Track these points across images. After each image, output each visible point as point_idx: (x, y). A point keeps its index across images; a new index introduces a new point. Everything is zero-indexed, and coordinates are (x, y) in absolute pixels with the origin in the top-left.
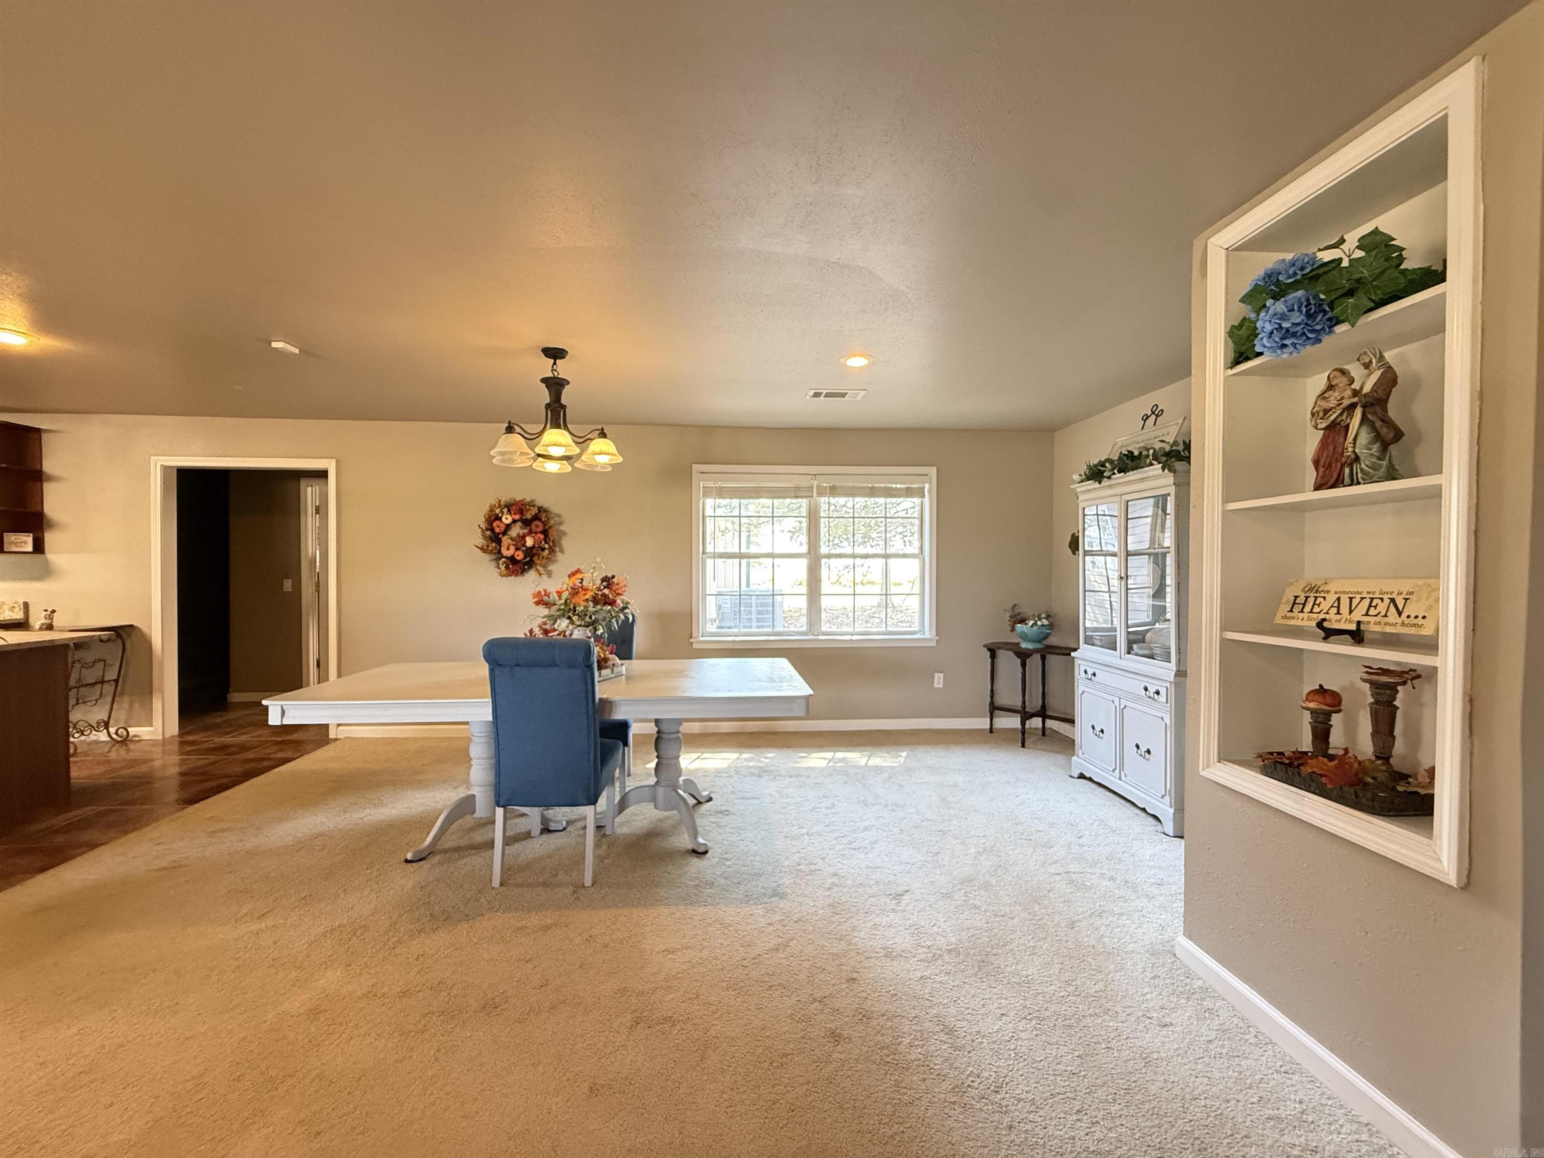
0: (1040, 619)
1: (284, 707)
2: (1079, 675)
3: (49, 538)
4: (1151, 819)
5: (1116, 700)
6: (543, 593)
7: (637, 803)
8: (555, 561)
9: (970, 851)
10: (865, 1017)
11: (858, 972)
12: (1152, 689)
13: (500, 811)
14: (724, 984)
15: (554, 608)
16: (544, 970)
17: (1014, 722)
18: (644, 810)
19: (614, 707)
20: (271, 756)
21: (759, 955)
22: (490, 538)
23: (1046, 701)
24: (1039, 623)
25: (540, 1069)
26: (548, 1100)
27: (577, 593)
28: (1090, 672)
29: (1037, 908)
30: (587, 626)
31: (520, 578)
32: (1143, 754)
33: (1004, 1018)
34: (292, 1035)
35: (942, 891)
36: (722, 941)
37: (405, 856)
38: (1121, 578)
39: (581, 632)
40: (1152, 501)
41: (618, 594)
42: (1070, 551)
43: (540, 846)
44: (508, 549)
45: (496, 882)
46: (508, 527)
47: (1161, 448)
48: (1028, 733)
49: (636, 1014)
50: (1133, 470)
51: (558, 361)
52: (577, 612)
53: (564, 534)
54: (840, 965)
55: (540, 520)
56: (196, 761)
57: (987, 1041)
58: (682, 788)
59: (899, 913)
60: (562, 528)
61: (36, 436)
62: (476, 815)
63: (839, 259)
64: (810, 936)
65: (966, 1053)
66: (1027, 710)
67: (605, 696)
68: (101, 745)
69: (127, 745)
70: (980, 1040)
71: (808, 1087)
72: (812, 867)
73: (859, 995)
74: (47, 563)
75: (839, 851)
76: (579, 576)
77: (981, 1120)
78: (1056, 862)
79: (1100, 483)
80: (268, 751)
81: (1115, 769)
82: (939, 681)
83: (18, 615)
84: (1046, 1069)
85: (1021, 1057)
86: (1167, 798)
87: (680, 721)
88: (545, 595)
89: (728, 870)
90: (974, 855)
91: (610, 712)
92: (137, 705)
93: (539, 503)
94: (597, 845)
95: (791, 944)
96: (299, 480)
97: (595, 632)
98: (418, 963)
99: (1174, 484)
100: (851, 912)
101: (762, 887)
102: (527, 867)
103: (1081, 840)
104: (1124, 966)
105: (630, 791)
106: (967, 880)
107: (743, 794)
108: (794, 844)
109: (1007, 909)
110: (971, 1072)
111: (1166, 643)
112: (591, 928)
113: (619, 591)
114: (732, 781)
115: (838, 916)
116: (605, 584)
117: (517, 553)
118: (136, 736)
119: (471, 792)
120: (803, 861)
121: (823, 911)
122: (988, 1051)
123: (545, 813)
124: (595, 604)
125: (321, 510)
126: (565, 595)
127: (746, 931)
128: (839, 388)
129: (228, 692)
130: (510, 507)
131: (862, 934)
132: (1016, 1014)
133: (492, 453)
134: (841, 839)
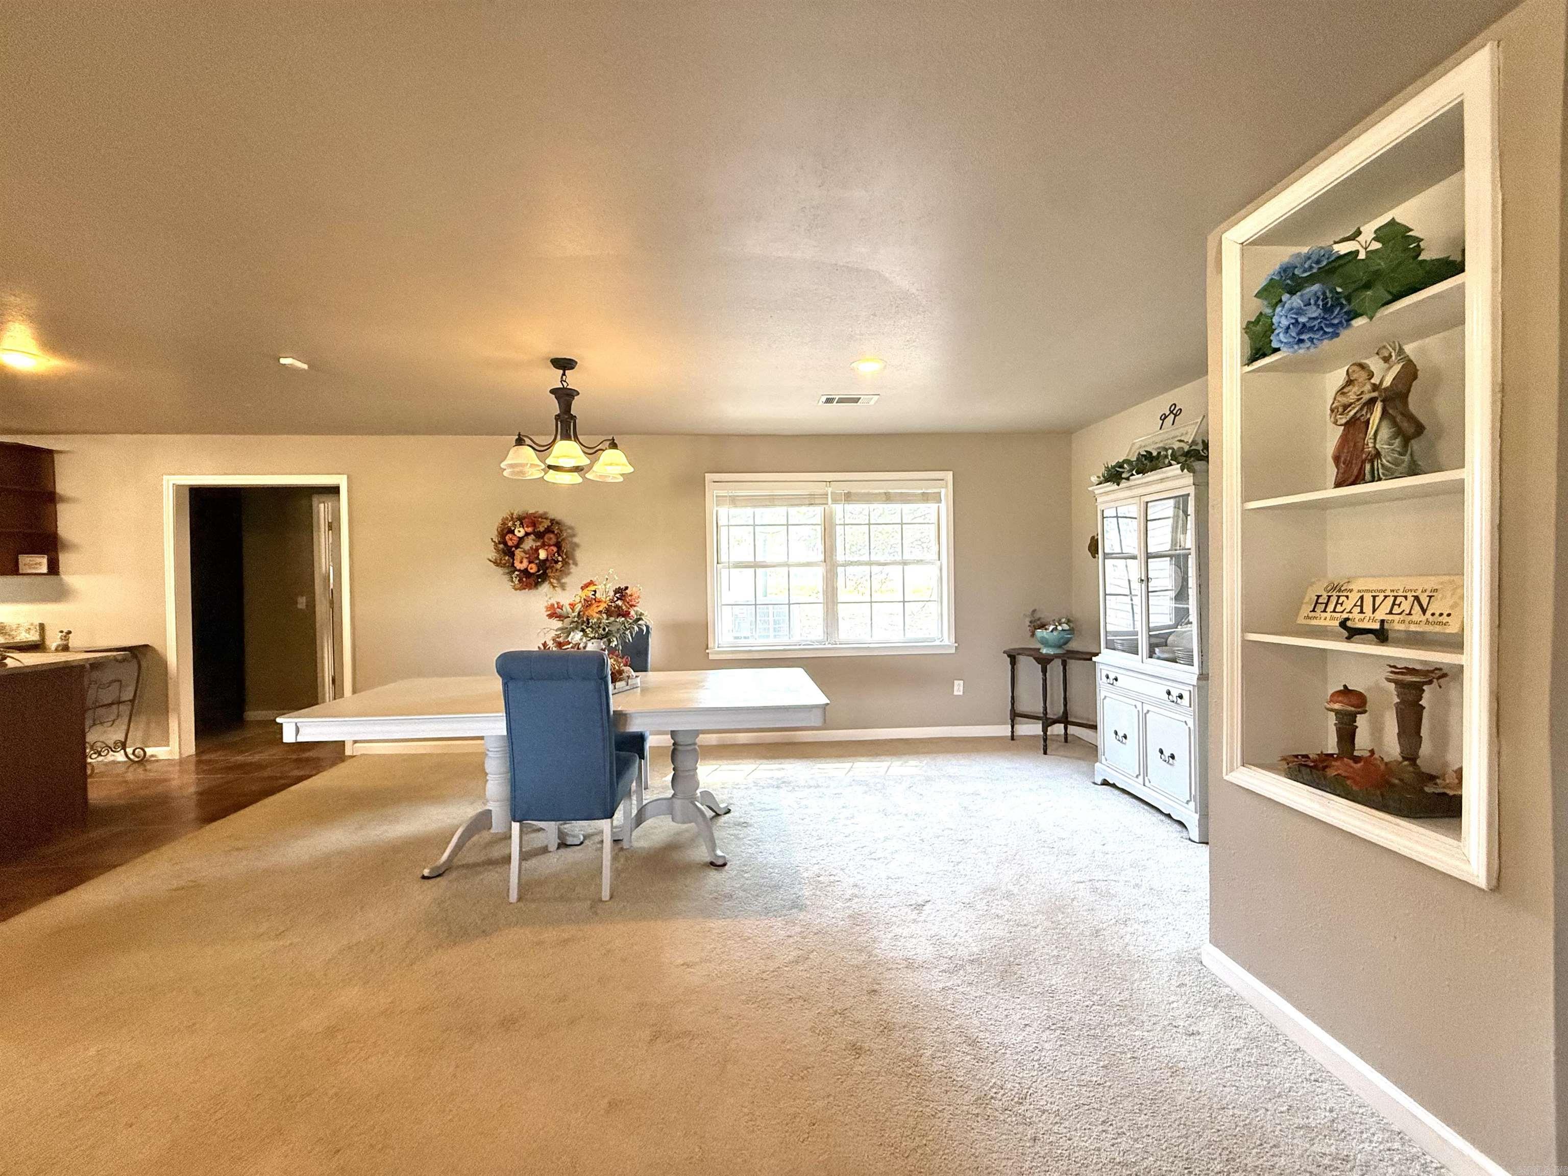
0: (1060, 624)
1: (297, 725)
2: (1101, 680)
3: (64, 559)
4: (1176, 826)
5: (1139, 705)
6: (556, 606)
7: (654, 816)
8: (569, 574)
9: (992, 860)
10: (886, 1028)
11: (879, 984)
12: (1175, 693)
13: (516, 826)
14: (743, 997)
15: (568, 621)
16: (562, 985)
17: (1036, 729)
18: (660, 823)
19: (629, 720)
20: (289, 774)
21: (779, 967)
22: (503, 551)
23: (1068, 708)
24: (1059, 628)
26: (568, 1116)
27: (590, 605)
28: (1112, 676)
29: (1060, 916)
30: (601, 638)
31: (534, 592)
32: (1167, 759)
33: (1028, 1028)
35: (964, 901)
36: (742, 954)
37: (422, 871)
38: (1142, 580)
39: (595, 644)
40: (1172, 502)
41: (632, 606)
42: (1089, 553)
43: (556, 861)
44: (521, 562)
45: (513, 898)
46: (521, 540)
47: (1180, 448)
48: (1052, 740)
49: (654, 1029)
51: (567, 372)
52: (590, 625)
53: (577, 545)
54: (861, 977)
55: (553, 532)
56: (218, 778)
57: (1010, 1052)
58: (700, 799)
59: (920, 924)
60: (576, 540)
61: (48, 457)
62: (492, 831)
63: (848, 263)
64: (830, 948)
65: (989, 1065)
66: (1048, 716)
67: (619, 709)
68: (118, 765)
69: (144, 766)
70: (1003, 1051)
71: (829, 1100)
72: (832, 878)
73: (880, 1007)
74: (62, 584)
75: (860, 861)
76: (592, 588)
77: (1005, 1132)
78: (1081, 869)
79: (1118, 485)
80: (285, 768)
81: (1140, 774)
82: (958, 688)
83: (34, 637)
84: (1071, 1079)
85: (1045, 1067)
86: (1192, 804)
87: (697, 733)
88: (558, 608)
89: (747, 882)
90: (996, 865)
91: (625, 724)
92: (152, 725)
93: (552, 515)
94: (615, 858)
95: (811, 956)
96: (312, 497)
97: (609, 644)
98: (436, 979)
99: (1194, 484)
100: (871, 923)
101: (781, 899)
102: (544, 882)
103: (1105, 847)
104: (1149, 974)
105: (646, 805)
106: (989, 890)
107: (762, 806)
108: (814, 855)
109: (1030, 919)
110: (995, 1083)
111: (1189, 647)
112: (609, 942)
113: (633, 603)
114: (750, 792)
115: (858, 928)
116: (618, 595)
117: (530, 566)
118: (152, 756)
119: (487, 808)
120: (822, 872)
121: (843, 922)
122: (1011, 1062)
123: (562, 827)
124: (609, 616)
125: (334, 527)
126: (578, 607)
127: (765, 943)
128: (852, 393)
129: (244, 712)
130: (522, 520)
131: (882, 945)
132: (1040, 1024)
133: (503, 465)
134: (860, 849)
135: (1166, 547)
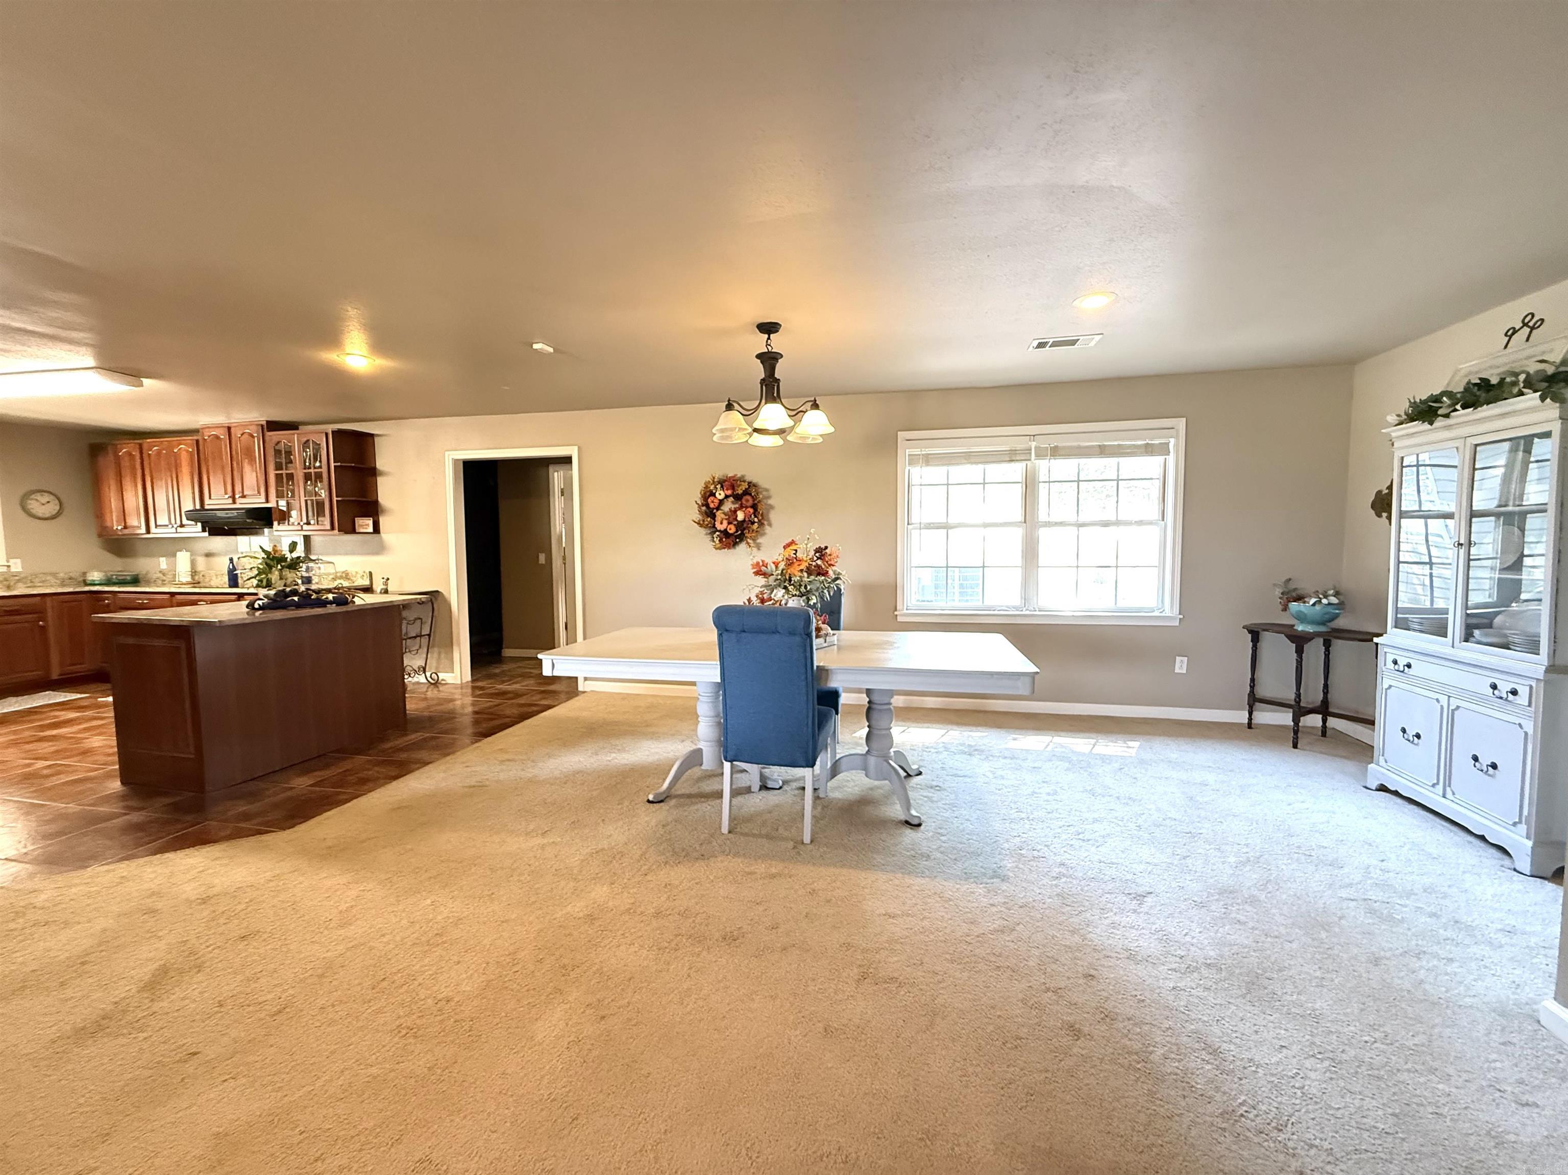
0: (1326, 597)
1: (554, 661)
2: (1385, 665)
3: (382, 520)
4: (1493, 851)
5: (1444, 700)
6: (761, 564)
7: (847, 770)
8: (764, 534)
9: (1229, 860)
10: (1108, 1017)
11: (1096, 970)
12: (1504, 687)
13: (727, 765)
14: (948, 956)
15: (772, 578)
16: (773, 913)
17: (1285, 718)
18: (854, 778)
19: (830, 676)
20: (539, 703)
21: (983, 934)
22: (706, 513)
23: (1329, 696)
24: (1325, 601)
25: (778, 1002)
26: (787, 1031)
27: (793, 563)
28: (1402, 662)
29: (1323, 935)
30: (802, 595)
31: (732, 551)
32: (1485, 769)
33: (1284, 1050)
34: (575, 933)
35: (1196, 899)
36: (943, 914)
37: (647, 796)
38: (1460, 545)
39: (795, 602)
40: (1506, 446)
41: (830, 565)
42: (1373, 512)
43: (758, 801)
44: (721, 523)
45: (725, 830)
46: (721, 502)
47: (1538, 372)
48: (1303, 732)
49: (862, 970)
50: (1488, 404)
51: (771, 335)
52: (792, 582)
53: (772, 507)
54: (1075, 958)
55: (750, 495)
56: (486, 703)
57: (1263, 1072)
58: (893, 758)
59: (1141, 915)
60: (770, 502)
61: (370, 439)
62: (703, 767)
63: (1087, 182)
64: (1038, 924)
65: (1236, 1080)
66: (1302, 704)
67: (821, 664)
68: (422, 686)
69: (438, 687)
70: (1253, 1069)
71: (1047, 1075)
72: (1035, 853)
73: (1100, 993)
74: (381, 540)
75: (1066, 840)
76: (794, 547)
77: (1262, 1156)
78: (1350, 885)
79: (1431, 423)
80: (534, 698)
81: (1438, 783)
82: (1181, 665)
83: (366, 582)
84: (1347, 1119)
85: (1311, 1098)
86: (1523, 828)
87: (892, 693)
88: (763, 565)
89: (944, 845)
90: (1234, 865)
91: (827, 679)
92: (443, 656)
93: (748, 479)
94: (814, 807)
95: (1017, 928)
96: (548, 466)
97: (808, 602)
98: (666, 890)
99: (1561, 418)
100: (1084, 906)
101: (982, 867)
102: (749, 819)
103: (1384, 864)
104: (1457, 1022)
105: (839, 759)
106: (1226, 892)
107: (955, 772)
108: (1014, 827)
109: (1283, 930)
110: (1245, 1101)
111: (1531, 630)
112: (813, 882)
113: (832, 562)
114: (941, 757)
115: (1069, 908)
116: (817, 555)
117: (729, 526)
118: (443, 680)
119: (699, 746)
120: (1025, 845)
121: (1051, 900)
122: (1265, 1083)
123: (763, 770)
124: (809, 574)
125: (566, 492)
126: (782, 566)
127: (967, 908)
128: (1070, 335)
129: (502, 648)
130: (722, 483)
131: (1098, 931)
132: (1301, 1049)
133: (714, 431)
134: (1066, 828)
135: (1492, 505)
